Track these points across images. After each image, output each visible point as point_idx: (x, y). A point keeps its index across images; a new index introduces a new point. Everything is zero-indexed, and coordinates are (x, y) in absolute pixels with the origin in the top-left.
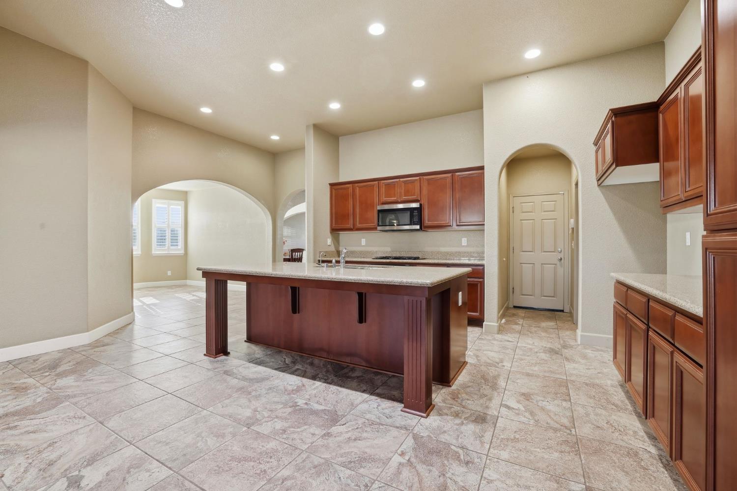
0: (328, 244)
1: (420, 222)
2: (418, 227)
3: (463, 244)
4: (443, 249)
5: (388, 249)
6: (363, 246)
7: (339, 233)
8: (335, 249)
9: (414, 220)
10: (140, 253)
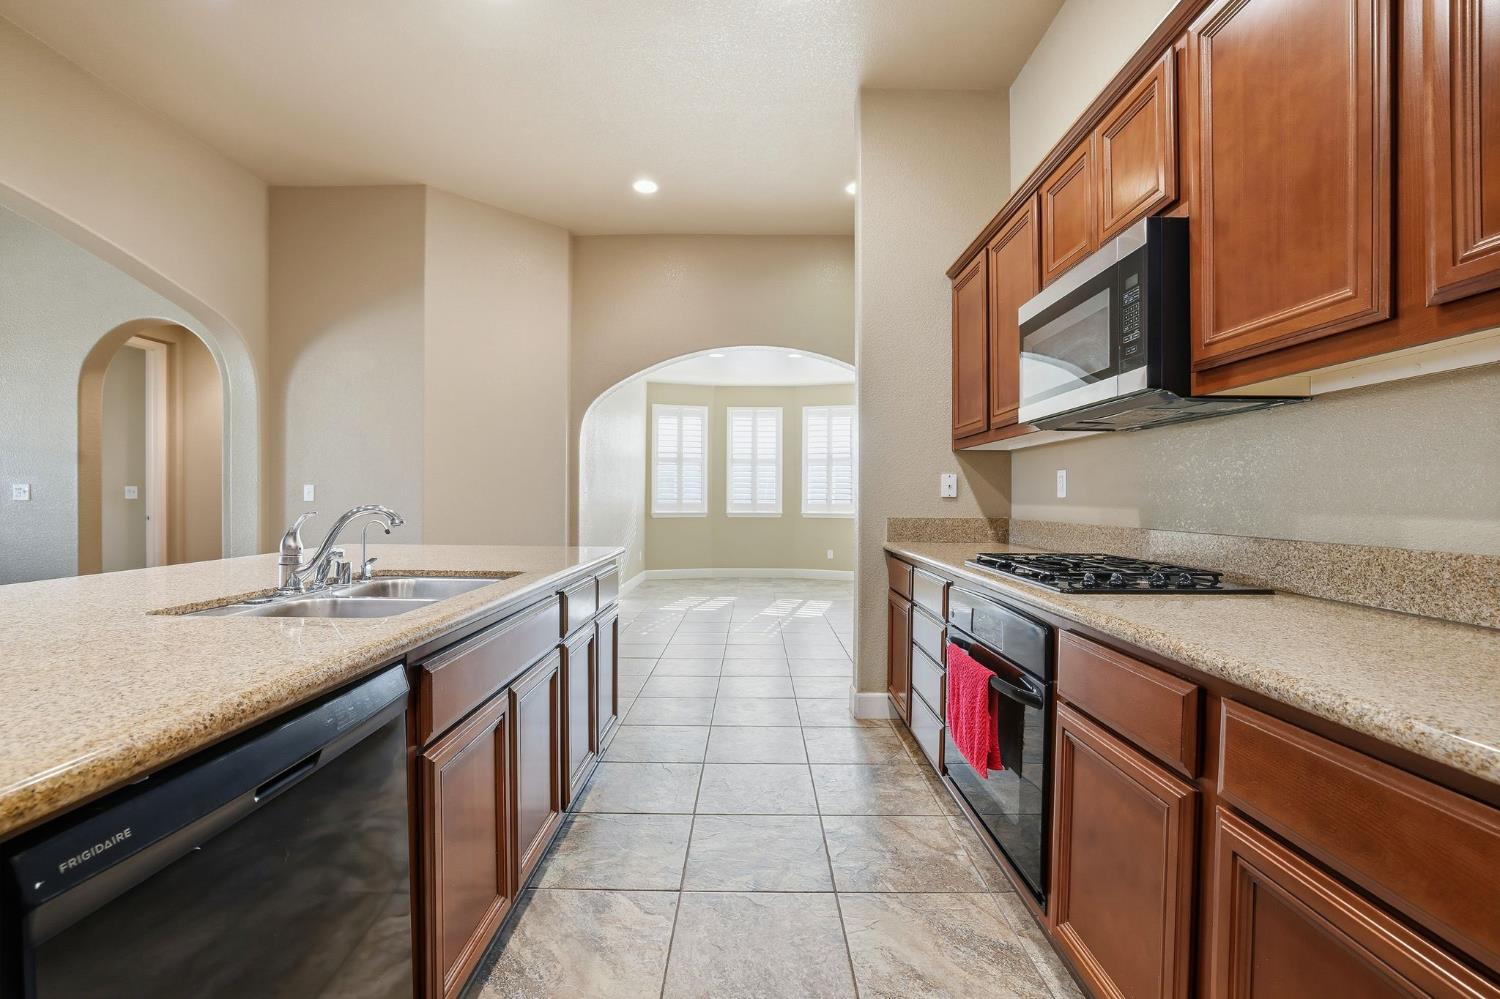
0: (945, 492)
6: (1062, 501)
7: (1009, 453)
8: (985, 514)
9: (1126, 340)
10: (781, 512)
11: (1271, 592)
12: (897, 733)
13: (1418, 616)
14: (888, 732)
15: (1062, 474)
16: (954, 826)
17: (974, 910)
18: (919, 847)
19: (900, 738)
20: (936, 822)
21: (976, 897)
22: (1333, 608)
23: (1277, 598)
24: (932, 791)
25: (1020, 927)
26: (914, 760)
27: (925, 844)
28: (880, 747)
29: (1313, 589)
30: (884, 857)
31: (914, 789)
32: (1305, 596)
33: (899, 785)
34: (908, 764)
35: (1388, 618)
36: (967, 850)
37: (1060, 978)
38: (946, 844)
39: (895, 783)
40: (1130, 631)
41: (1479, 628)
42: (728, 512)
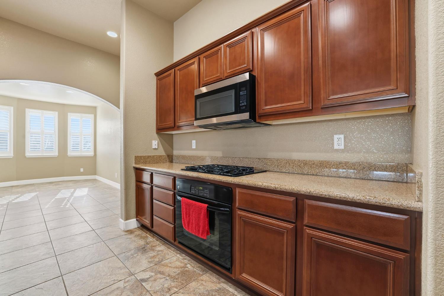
0: (154, 147)
1: (252, 108)
2: (246, 116)
3: (336, 147)
4: (296, 156)
5: (219, 154)
6: (194, 149)
7: (173, 134)
8: (166, 154)
9: (241, 105)
10: (57, 154)
11: (266, 171)
12: (143, 232)
13: (297, 174)
14: (139, 232)
15: (194, 142)
16: (180, 257)
17: (204, 283)
18: (175, 270)
19: (145, 233)
20: (175, 258)
21: (201, 278)
22: (278, 173)
23: (267, 172)
24: (167, 248)
25: (218, 281)
26: (154, 239)
27: (176, 268)
28: (140, 239)
29: (274, 169)
30: (167, 279)
31: (161, 250)
32: (272, 171)
33: (156, 251)
34: (153, 241)
35: (290, 174)
36: (189, 264)
37: (236, 290)
38: (182, 265)
39: (153, 250)
40: (273, 186)
41: (308, 175)
42: (26, 155)
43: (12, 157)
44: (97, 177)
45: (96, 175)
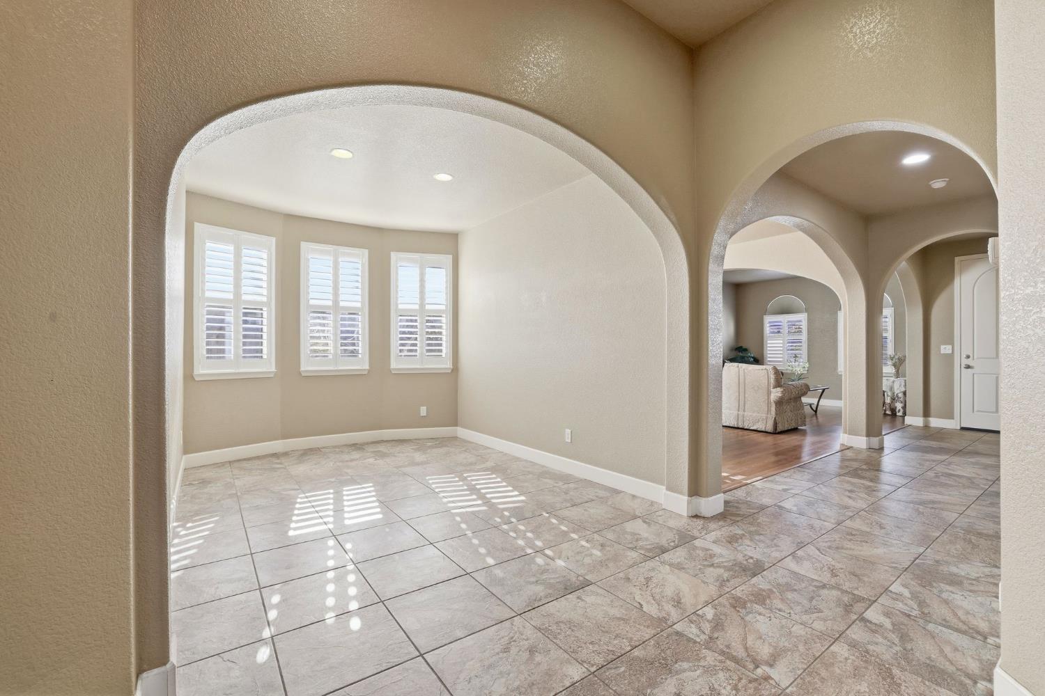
10: (367, 367)
42: (302, 369)
43: (272, 376)
44: (461, 432)
45: (456, 425)
